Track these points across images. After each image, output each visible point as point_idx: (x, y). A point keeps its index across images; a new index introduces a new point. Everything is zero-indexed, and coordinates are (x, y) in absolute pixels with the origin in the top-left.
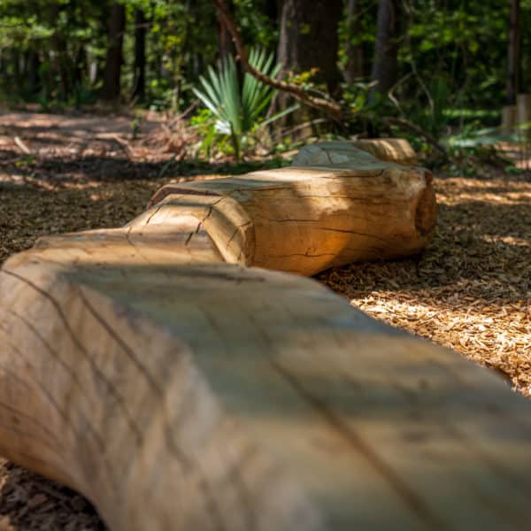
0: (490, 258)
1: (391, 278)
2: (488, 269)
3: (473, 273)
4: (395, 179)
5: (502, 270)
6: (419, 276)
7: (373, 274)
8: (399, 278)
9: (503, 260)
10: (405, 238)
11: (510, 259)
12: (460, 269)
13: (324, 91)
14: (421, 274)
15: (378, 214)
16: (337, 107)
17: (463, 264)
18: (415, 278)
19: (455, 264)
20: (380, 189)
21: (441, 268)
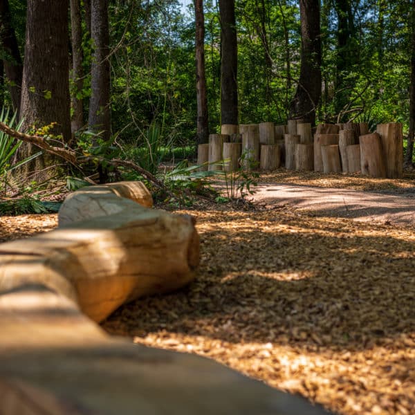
0: (244, 285)
1: (170, 310)
2: (245, 296)
3: (233, 300)
4: (168, 226)
5: (256, 296)
6: (191, 306)
7: (155, 307)
8: (176, 310)
9: (255, 287)
10: (179, 274)
11: (261, 286)
12: (222, 296)
13: (61, 140)
14: (193, 305)
15: (157, 257)
16: (73, 153)
17: (224, 292)
18: (188, 308)
19: (218, 293)
20: (158, 235)
21: (207, 296)
